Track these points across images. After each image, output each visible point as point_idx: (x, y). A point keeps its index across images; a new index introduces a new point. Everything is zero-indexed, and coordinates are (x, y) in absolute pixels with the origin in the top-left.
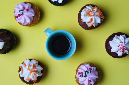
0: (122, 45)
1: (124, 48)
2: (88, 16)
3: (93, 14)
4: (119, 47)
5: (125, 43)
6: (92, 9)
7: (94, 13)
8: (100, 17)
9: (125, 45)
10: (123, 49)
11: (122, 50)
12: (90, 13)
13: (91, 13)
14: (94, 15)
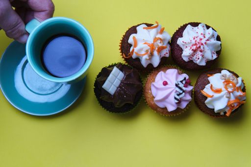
0: (201, 39)
1: (200, 47)
2: (224, 82)
3: (230, 90)
4: (194, 39)
5: (208, 40)
6: (240, 87)
7: (232, 92)
8: (229, 106)
9: (205, 43)
10: (198, 46)
11: (194, 47)
12: (231, 85)
13: (231, 87)
14: (229, 93)
